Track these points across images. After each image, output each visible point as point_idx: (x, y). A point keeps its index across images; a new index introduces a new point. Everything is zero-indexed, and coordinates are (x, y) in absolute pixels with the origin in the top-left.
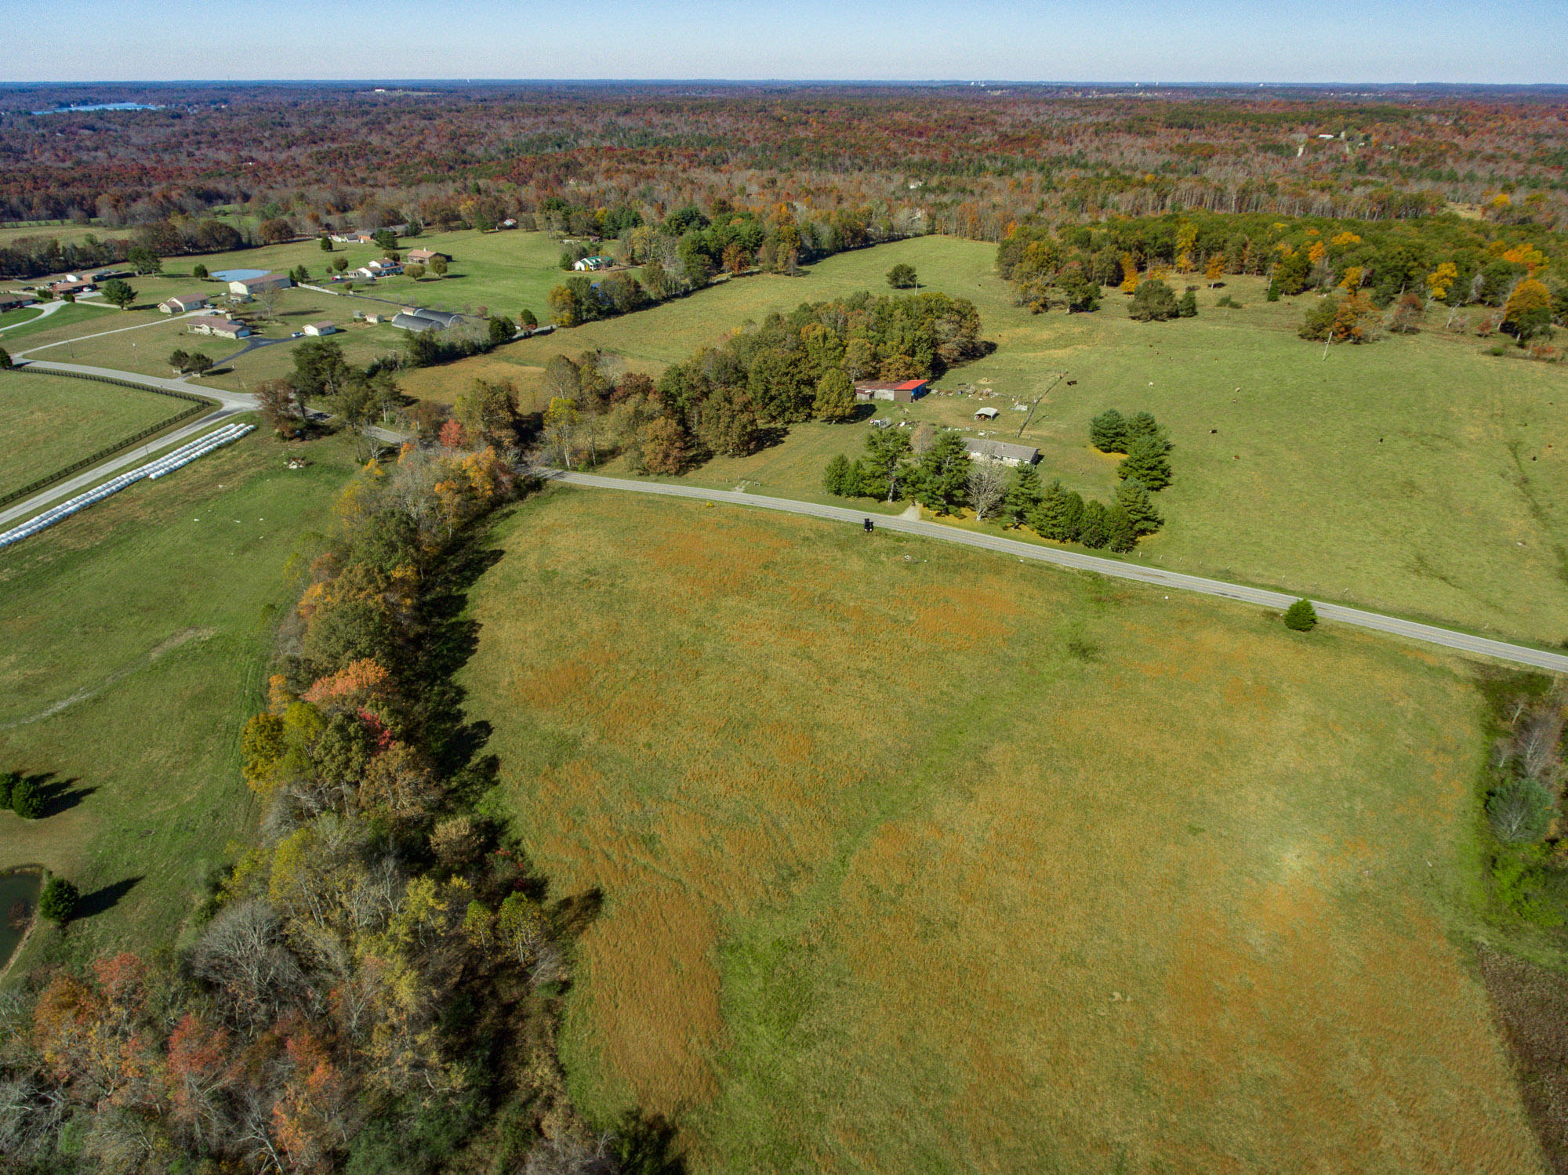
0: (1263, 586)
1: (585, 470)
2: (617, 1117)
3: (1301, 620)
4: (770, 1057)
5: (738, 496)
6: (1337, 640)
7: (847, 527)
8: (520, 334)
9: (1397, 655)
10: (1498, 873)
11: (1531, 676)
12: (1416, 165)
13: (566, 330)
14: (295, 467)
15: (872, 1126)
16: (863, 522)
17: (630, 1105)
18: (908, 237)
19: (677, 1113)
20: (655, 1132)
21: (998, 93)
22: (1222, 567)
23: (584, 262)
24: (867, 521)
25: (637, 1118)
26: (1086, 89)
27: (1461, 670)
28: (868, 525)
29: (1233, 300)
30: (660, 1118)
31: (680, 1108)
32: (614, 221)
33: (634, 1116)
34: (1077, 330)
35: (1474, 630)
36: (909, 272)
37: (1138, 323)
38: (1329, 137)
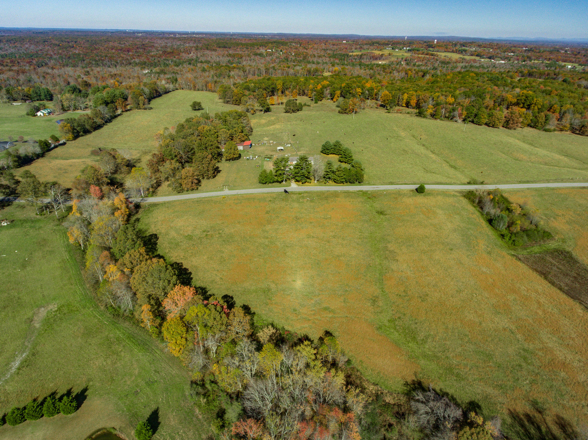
0: (402, 184)
1: (152, 196)
2: (403, 387)
3: (420, 190)
4: (420, 351)
5: (226, 192)
6: (431, 193)
7: (279, 194)
8: (53, 146)
9: (445, 194)
10: (505, 238)
11: (470, 192)
12: (301, 59)
13: (71, 142)
14: (6, 224)
15: (460, 353)
16: (284, 191)
17: (403, 382)
18: (171, 91)
19: (416, 376)
20: (416, 385)
21: (140, 35)
22: (389, 181)
23: (41, 112)
24: (285, 190)
25: (408, 384)
26: (174, 33)
27: (458, 194)
28: (286, 191)
29: (307, 104)
30: (413, 381)
31: (415, 374)
32: (37, 93)
33: (406, 384)
34: (273, 118)
35: (450, 184)
36: (199, 104)
37: (289, 114)
38: (270, 50)
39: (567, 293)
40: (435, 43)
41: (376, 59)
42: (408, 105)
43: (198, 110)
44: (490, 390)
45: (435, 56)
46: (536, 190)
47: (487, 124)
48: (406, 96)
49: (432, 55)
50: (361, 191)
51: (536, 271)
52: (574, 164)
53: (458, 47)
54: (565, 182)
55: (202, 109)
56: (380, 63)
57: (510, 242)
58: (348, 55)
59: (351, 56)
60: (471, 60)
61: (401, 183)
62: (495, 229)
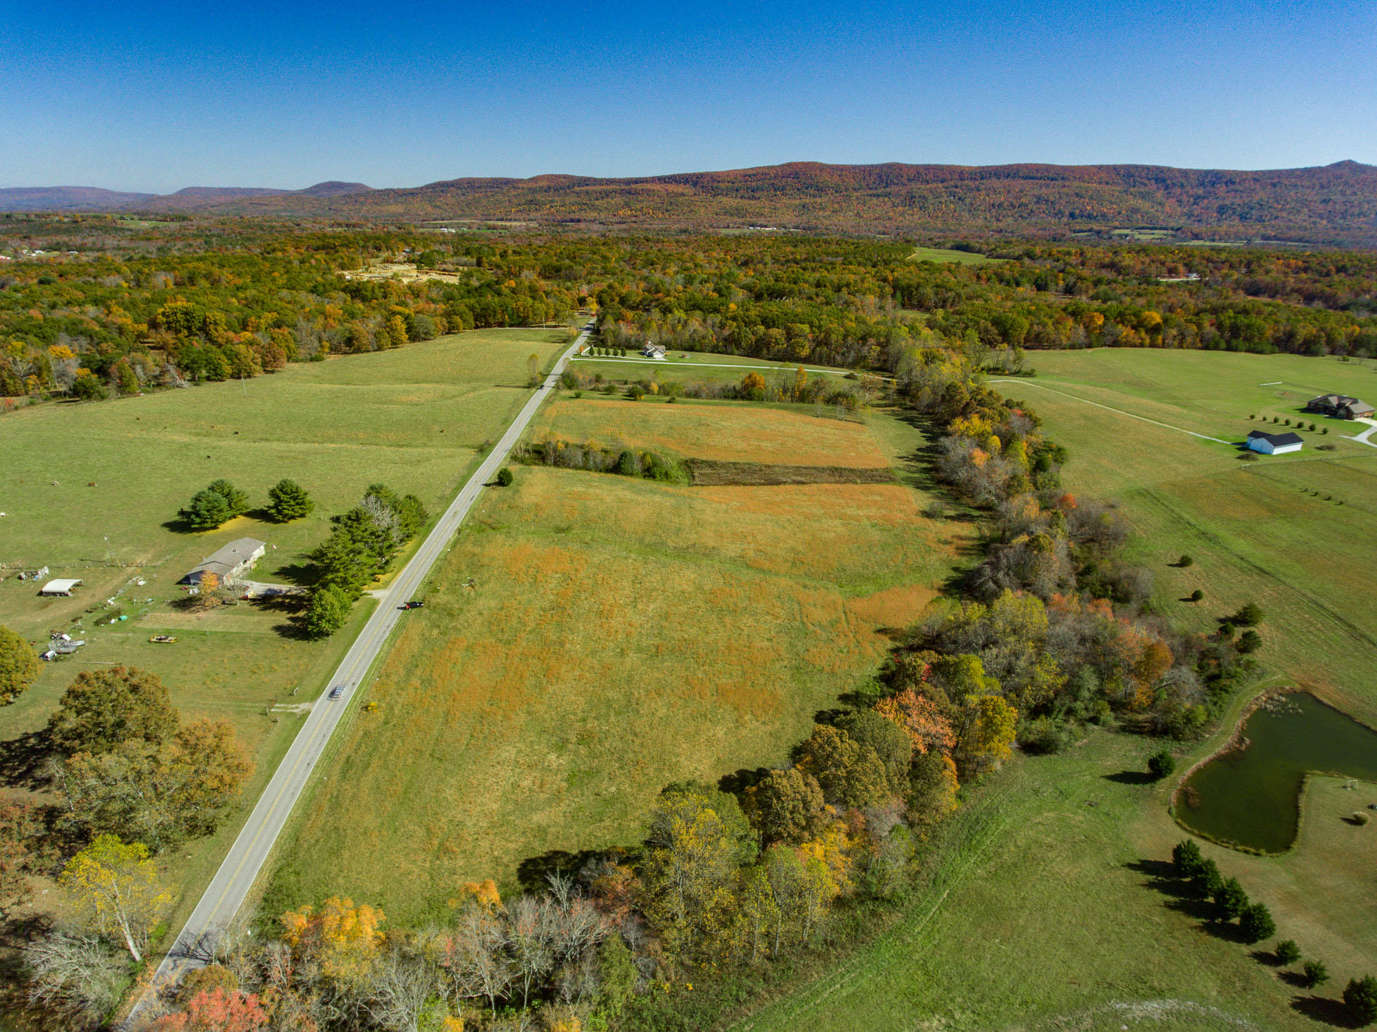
46: (536, 423)
50: (460, 529)
62: (632, 475)
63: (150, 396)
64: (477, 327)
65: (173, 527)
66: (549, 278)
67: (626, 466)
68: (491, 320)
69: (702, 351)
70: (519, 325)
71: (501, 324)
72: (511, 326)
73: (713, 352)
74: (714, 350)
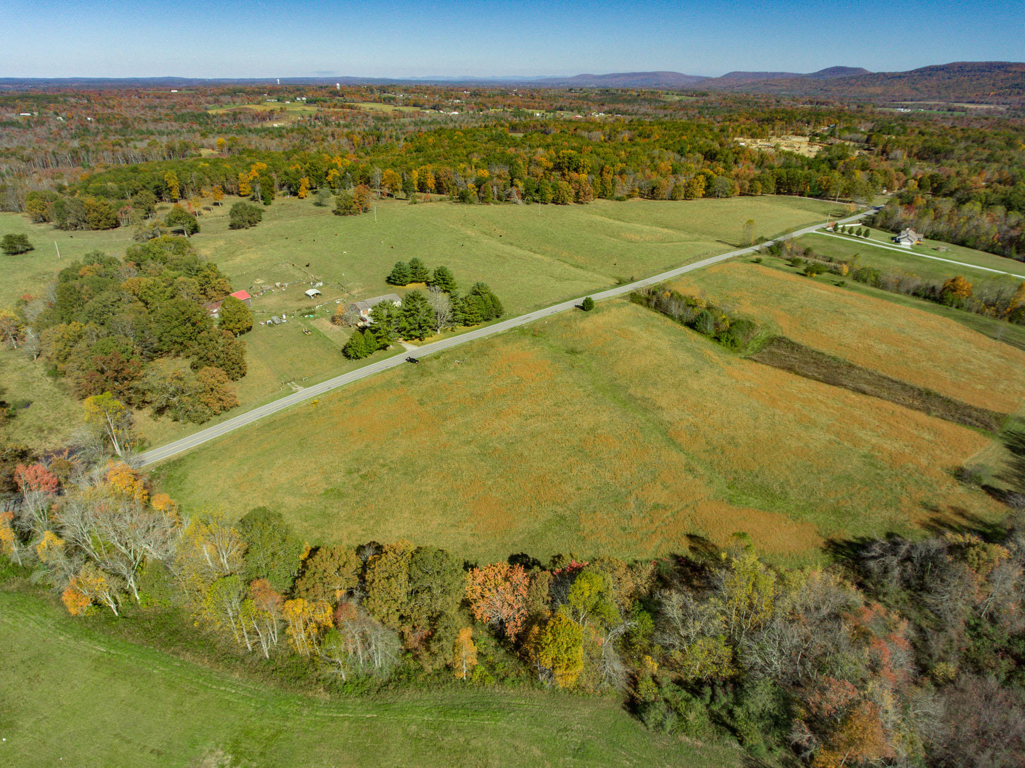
3: (588, 306)
5: (308, 391)
6: (609, 305)
11: (632, 295)
24: (409, 358)
27: (626, 301)
28: (412, 360)
31: (819, 534)
36: (22, 239)
37: (243, 231)
38: (29, 114)
39: (827, 382)
40: (338, 88)
41: (264, 119)
42: (422, 188)
43: (22, 252)
44: (886, 514)
45: (356, 108)
46: (691, 274)
47: (554, 202)
48: (415, 174)
49: (351, 108)
50: (515, 328)
51: (779, 367)
52: (683, 235)
53: (377, 94)
54: (704, 259)
55: (32, 249)
56: (276, 125)
57: (729, 343)
58: (208, 116)
59: (214, 116)
60: (414, 112)
61: (548, 303)
62: (702, 333)
63: (496, 206)
64: (778, 193)
65: (389, 280)
66: (924, 159)
67: (700, 325)
68: (794, 189)
69: (974, 247)
70: (817, 196)
71: (801, 194)
72: (809, 196)
73: (986, 251)
74: (990, 249)
